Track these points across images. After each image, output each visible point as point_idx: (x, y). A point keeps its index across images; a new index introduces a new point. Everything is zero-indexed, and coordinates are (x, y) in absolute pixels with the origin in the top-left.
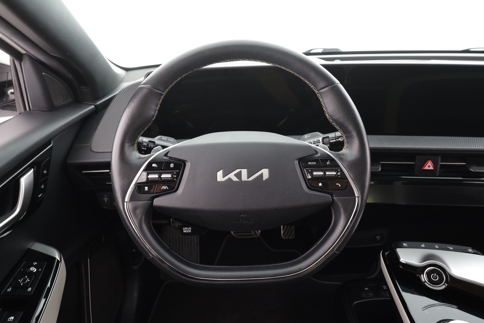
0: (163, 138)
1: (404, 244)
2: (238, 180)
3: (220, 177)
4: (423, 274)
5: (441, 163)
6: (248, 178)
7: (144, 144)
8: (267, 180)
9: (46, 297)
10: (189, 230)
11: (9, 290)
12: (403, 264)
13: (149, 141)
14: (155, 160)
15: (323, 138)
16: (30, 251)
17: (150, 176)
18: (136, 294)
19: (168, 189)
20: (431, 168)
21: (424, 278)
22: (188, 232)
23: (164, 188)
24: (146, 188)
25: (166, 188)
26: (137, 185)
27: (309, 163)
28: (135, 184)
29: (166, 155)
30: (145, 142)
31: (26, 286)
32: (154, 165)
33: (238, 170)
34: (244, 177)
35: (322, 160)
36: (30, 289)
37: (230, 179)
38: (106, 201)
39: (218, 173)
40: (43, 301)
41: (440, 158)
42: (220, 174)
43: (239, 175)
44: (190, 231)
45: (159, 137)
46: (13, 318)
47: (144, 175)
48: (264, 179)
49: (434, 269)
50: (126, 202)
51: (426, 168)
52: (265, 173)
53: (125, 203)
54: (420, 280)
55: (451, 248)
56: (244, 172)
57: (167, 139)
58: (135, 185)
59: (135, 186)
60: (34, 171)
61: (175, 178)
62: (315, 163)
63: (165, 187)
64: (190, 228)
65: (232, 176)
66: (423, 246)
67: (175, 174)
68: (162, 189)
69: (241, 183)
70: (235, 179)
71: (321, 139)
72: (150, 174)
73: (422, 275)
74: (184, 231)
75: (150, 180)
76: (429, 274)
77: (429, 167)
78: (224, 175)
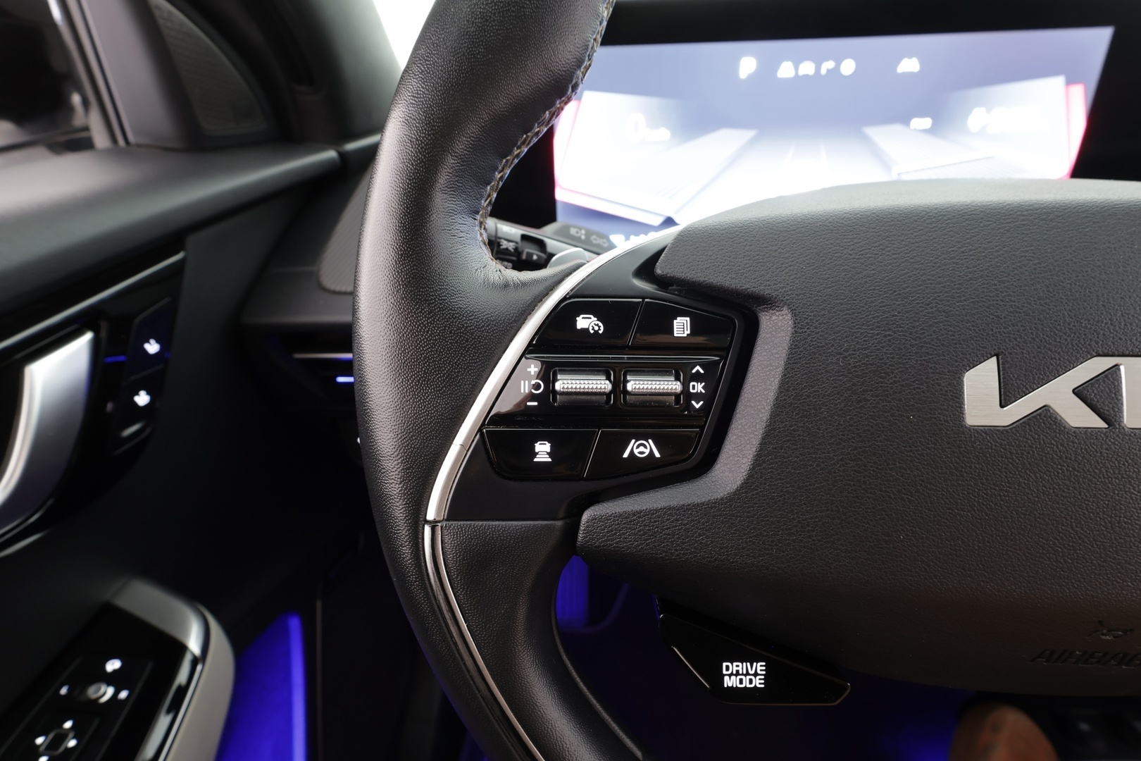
3: (983, 399)
7: (505, 244)
10: (756, 674)
13: (524, 237)
14: (586, 293)
17: (565, 383)
19: (657, 455)
22: (746, 684)
23: (636, 451)
24: (543, 450)
25: (647, 451)
26: (492, 428)
28: (483, 424)
30: (508, 240)
33: (1097, 366)
37: (1045, 416)
39: (969, 378)
42: (980, 382)
43: (1100, 393)
44: (758, 682)
47: (529, 377)
50: (434, 525)
53: (427, 529)
58: (480, 430)
59: (482, 435)
61: (698, 397)
63: (641, 448)
64: (760, 667)
65: (1058, 395)
67: (697, 377)
68: (626, 455)
70: (1080, 416)
72: (564, 372)
74: (729, 682)
75: (564, 407)
78: (1010, 393)
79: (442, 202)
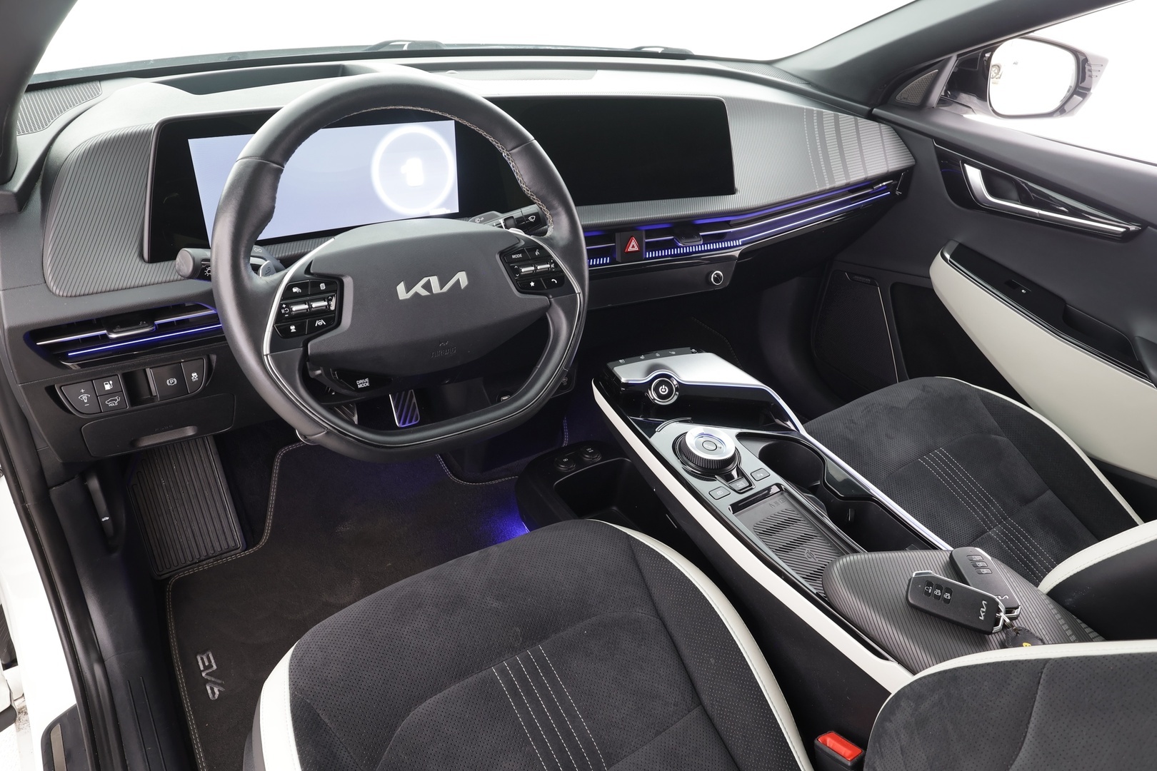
1: (620, 361)
2: (427, 293)
3: (402, 292)
4: (650, 390)
5: (646, 240)
6: (441, 288)
8: (467, 287)
12: (627, 385)
14: (292, 281)
15: (505, 220)
17: (294, 308)
19: (325, 324)
20: (636, 249)
21: (652, 395)
22: (364, 386)
24: (293, 328)
25: (322, 323)
26: (277, 325)
27: (514, 257)
28: (274, 324)
29: (308, 270)
32: (295, 290)
33: (425, 280)
34: (436, 288)
35: (528, 250)
37: (417, 294)
38: (86, 401)
39: (398, 287)
41: (643, 233)
42: (401, 288)
43: (427, 286)
44: (367, 384)
47: (284, 308)
48: (462, 288)
49: (660, 381)
51: (630, 249)
52: (462, 278)
53: (265, 357)
54: (647, 398)
55: (674, 353)
56: (434, 281)
59: (274, 327)
61: (332, 306)
62: (520, 255)
63: (320, 323)
64: (367, 380)
65: (418, 288)
66: (642, 357)
67: (330, 300)
68: (316, 325)
69: (433, 297)
70: (424, 293)
71: (501, 221)
72: (293, 305)
73: (650, 392)
74: (359, 386)
75: (296, 314)
76: (656, 390)
77: (633, 247)
78: (408, 290)
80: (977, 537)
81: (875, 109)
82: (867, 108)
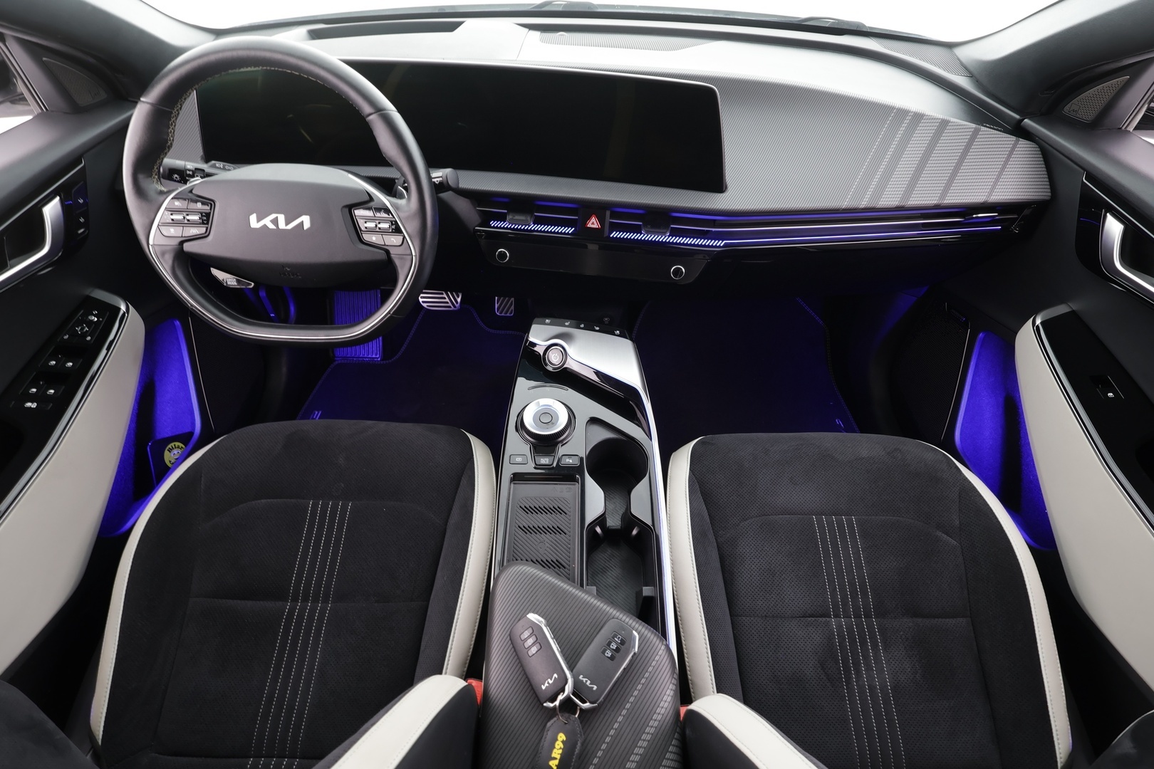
0: (217, 165)
1: (547, 321)
2: (275, 227)
3: (253, 221)
4: (545, 354)
5: (610, 220)
6: (287, 224)
7: (188, 172)
8: (308, 229)
9: (108, 349)
11: (66, 337)
13: (196, 169)
16: (89, 298)
18: (284, 370)
20: (595, 226)
21: (545, 358)
29: (191, 191)
30: (189, 170)
31: (84, 335)
33: (273, 216)
34: (282, 225)
36: (89, 338)
37: (265, 226)
39: (251, 217)
40: (104, 352)
41: (608, 213)
42: (253, 218)
43: (275, 221)
45: (213, 162)
46: (71, 364)
47: (166, 215)
48: (305, 228)
49: (555, 349)
51: (590, 225)
52: (306, 221)
53: (151, 246)
55: (597, 328)
56: (281, 218)
57: (224, 166)
58: (157, 226)
60: (61, 199)
61: (205, 220)
65: (267, 221)
66: (567, 324)
67: (204, 216)
69: (279, 231)
70: (271, 226)
77: (593, 223)
78: (259, 220)
79: (141, 177)
80: (810, 616)
81: (1026, 120)
82: (1017, 117)
